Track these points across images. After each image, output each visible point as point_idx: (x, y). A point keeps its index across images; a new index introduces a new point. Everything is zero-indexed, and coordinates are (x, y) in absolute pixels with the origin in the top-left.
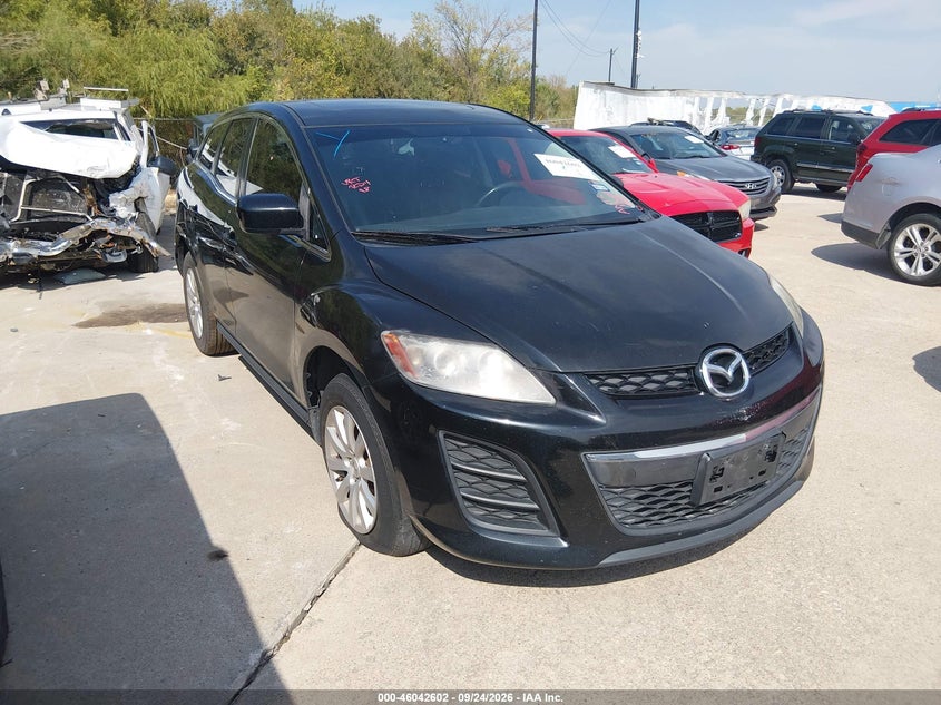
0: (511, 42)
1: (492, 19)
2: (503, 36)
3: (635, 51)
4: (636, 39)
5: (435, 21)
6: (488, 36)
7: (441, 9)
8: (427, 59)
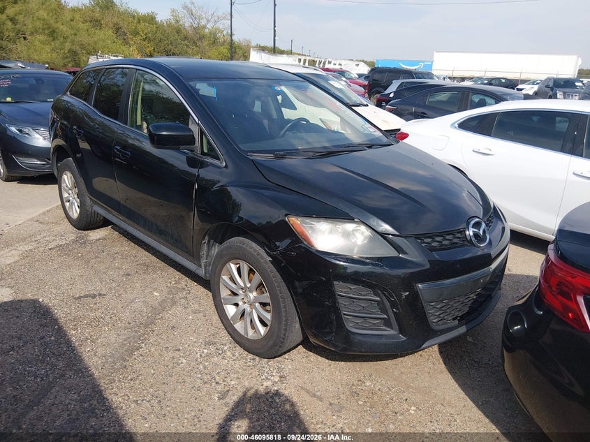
0: (220, 25)
1: (210, 13)
2: (216, 22)
3: (275, 36)
4: (275, 31)
5: (182, 13)
6: (208, 21)
7: (185, 7)
8: (178, 31)
